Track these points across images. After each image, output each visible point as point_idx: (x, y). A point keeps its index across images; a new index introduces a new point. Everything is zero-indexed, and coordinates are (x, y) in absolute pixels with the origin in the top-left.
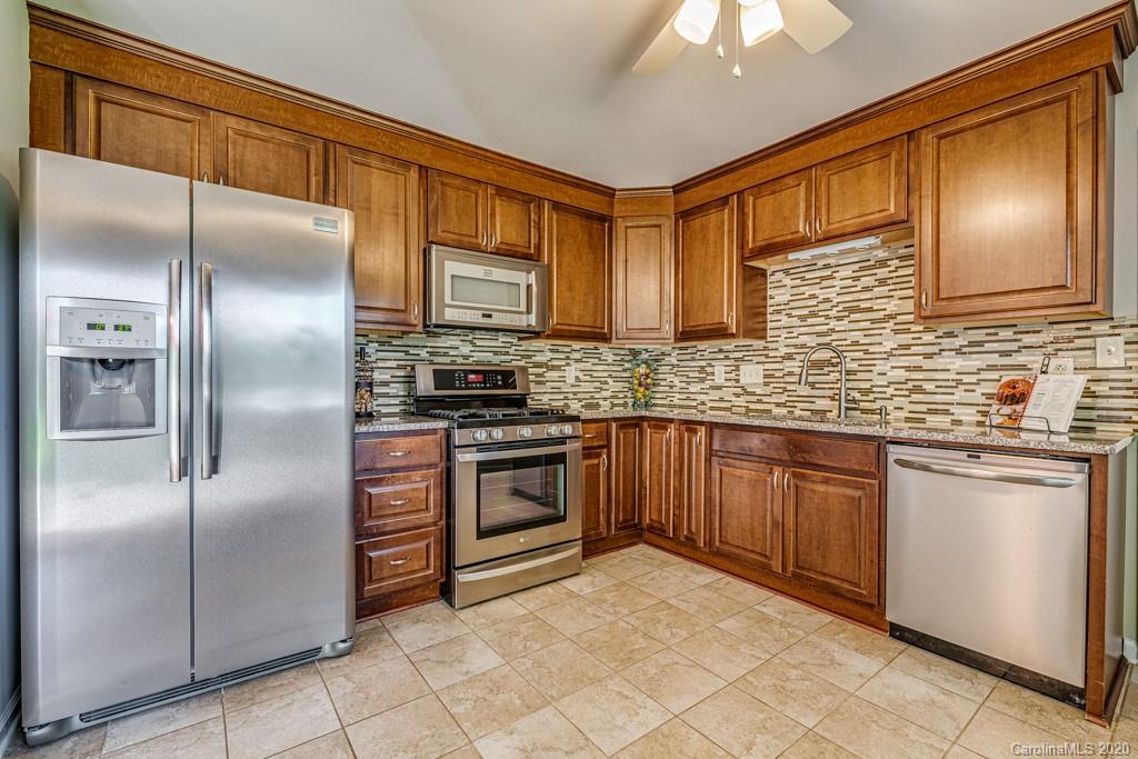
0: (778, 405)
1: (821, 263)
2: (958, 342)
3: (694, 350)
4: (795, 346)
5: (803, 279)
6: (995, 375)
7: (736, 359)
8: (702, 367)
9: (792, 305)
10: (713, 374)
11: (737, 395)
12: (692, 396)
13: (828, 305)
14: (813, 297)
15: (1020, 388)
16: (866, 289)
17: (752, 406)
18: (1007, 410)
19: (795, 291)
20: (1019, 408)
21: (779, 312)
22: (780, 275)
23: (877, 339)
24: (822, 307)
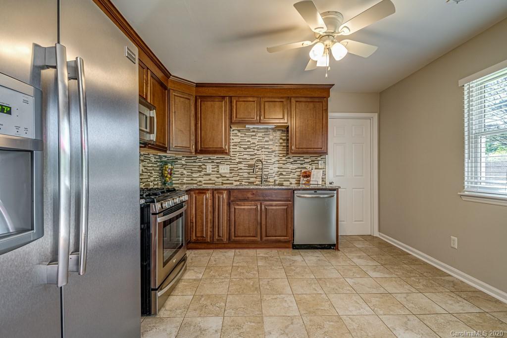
0: (236, 181)
1: (251, 130)
2: (291, 160)
3: (195, 158)
4: (243, 159)
5: (245, 134)
6: (299, 170)
7: (217, 163)
8: (200, 166)
9: (241, 143)
10: (206, 169)
11: (218, 178)
12: (194, 179)
13: (254, 145)
14: (249, 141)
15: (308, 173)
16: (266, 141)
17: (224, 182)
18: (305, 179)
19: (242, 138)
20: (309, 178)
21: (236, 145)
22: (236, 132)
23: (270, 158)
24: (252, 145)
